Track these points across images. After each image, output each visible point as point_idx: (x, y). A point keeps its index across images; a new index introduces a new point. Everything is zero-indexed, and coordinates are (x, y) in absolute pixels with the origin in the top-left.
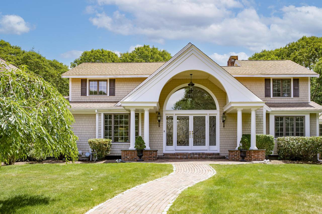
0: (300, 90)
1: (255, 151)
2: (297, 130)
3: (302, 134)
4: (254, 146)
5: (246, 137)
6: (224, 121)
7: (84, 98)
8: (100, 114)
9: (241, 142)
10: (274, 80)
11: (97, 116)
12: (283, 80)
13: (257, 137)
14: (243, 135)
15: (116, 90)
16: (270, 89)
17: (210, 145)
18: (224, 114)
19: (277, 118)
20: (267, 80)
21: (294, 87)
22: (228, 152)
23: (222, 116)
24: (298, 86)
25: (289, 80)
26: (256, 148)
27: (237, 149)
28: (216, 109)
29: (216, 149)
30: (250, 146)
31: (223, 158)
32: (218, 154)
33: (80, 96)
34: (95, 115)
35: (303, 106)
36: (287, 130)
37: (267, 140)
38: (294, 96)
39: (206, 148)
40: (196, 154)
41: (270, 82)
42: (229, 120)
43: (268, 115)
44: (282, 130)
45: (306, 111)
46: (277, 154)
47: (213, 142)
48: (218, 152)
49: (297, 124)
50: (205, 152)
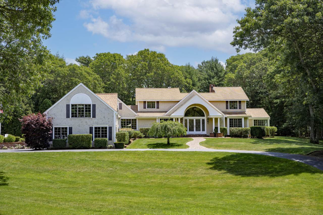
0: (242, 106)
1: (219, 134)
2: (239, 124)
3: (241, 126)
4: (219, 132)
5: (216, 128)
6: (208, 121)
7: (145, 110)
8: (158, 119)
9: (214, 130)
10: (230, 102)
11: (157, 120)
12: (234, 102)
13: (221, 128)
14: (215, 127)
15: (159, 106)
16: (228, 105)
17: (202, 131)
18: (208, 118)
19: (230, 119)
20: (227, 102)
21: (239, 105)
22: (210, 134)
23: (207, 119)
24: (241, 104)
25: (236, 102)
26: (220, 132)
27: (213, 133)
28: (205, 116)
29: (205, 133)
30: (217, 132)
31: (208, 136)
32: (206, 135)
33: (143, 109)
34: (156, 119)
35: (242, 114)
36: (235, 124)
37: (225, 129)
38: (239, 109)
39: (201, 132)
40: (198, 135)
41: (228, 103)
42: (210, 121)
43: (226, 118)
44: (232, 124)
45: (242, 117)
46: (230, 135)
47: (203, 130)
48: (206, 134)
49: (239, 122)
50: (201, 134)
